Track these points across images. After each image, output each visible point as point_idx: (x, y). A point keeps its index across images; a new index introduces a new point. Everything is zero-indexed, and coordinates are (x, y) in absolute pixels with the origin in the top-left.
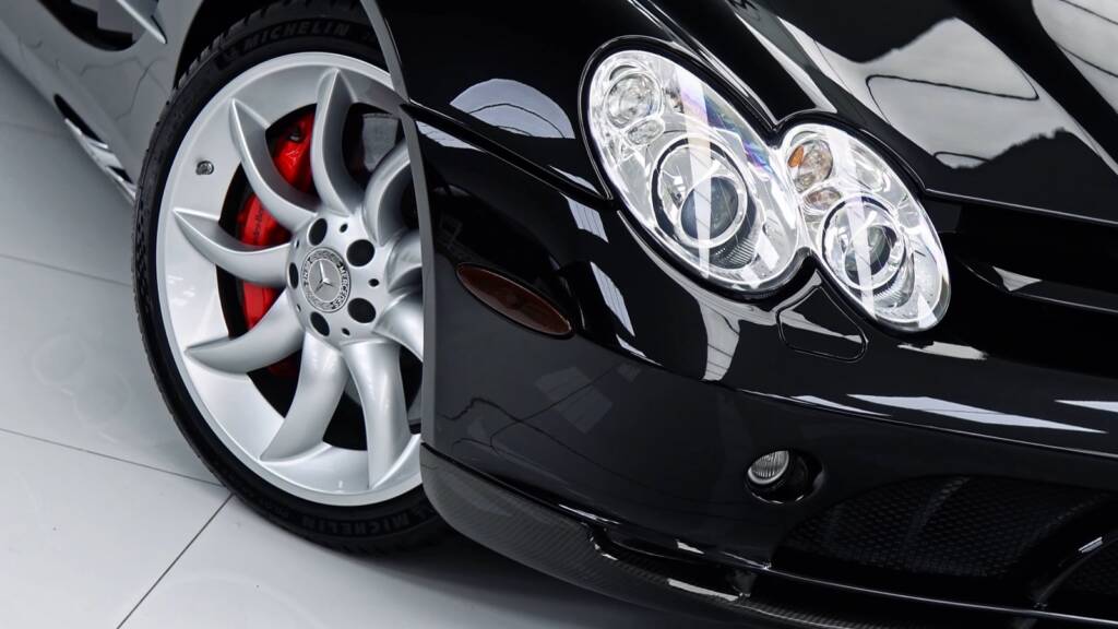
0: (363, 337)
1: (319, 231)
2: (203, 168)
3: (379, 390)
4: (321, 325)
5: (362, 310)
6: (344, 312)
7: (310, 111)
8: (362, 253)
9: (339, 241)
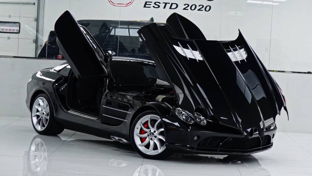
0: (156, 139)
1: (150, 131)
2: (137, 128)
3: (158, 144)
4: (152, 139)
5: (156, 137)
6: (154, 137)
7: (148, 121)
8: (155, 132)
9: (152, 131)
